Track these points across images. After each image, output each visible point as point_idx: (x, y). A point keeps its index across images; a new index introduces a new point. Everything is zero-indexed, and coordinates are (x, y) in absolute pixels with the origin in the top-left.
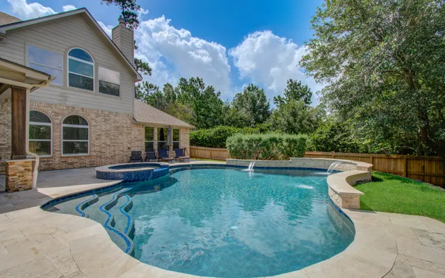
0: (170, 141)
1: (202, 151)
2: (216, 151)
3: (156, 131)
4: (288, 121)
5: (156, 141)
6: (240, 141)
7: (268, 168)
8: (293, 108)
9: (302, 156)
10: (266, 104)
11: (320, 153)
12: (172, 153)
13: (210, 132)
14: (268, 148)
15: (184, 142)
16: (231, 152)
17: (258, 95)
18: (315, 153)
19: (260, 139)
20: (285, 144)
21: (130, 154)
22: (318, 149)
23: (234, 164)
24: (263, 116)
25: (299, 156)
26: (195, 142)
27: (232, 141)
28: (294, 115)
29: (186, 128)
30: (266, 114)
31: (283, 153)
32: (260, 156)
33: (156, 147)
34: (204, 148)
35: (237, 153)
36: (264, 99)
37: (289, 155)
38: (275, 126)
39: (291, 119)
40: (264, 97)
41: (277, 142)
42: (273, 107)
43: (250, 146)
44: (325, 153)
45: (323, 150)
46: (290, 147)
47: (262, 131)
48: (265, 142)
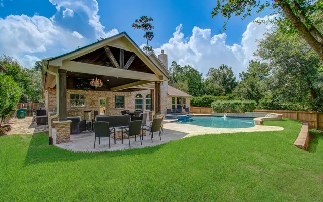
0: (182, 104)
1: (196, 109)
2: (203, 109)
3: (176, 99)
4: (248, 91)
5: (176, 104)
6: (219, 104)
7: (234, 117)
8: (251, 82)
9: (253, 111)
10: (233, 77)
11: (266, 110)
12: (183, 110)
13: (199, 99)
14: (234, 108)
15: (188, 105)
16: (214, 109)
17: (227, 72)
18: (263, 110)
19: (229, 103)
20: (243, 105)
21: (166, 110)
22: (265, 108)
23: (216, 115)
24: (231, 86)
25: (251, 111)
26: (192, 104)
27: (214, 104)
28: (252, 86)
29: (189, 97)
30: (234, 85)
31: (241, 110)
32: (230, 111)
33: (176, 107)
34: (196, 107)
35: (217, 110)
36: (232, 74)
37: (245, 111)
38: (239, 94)
39: (250, 89)
40: (232, 73)
41: (238, 105)
42: (238, 80)
43: (224, 107)
44: (269, 110)
45: (268, 108)
46: (245, 107)
47: (230, 98)
48: (232, 105)
